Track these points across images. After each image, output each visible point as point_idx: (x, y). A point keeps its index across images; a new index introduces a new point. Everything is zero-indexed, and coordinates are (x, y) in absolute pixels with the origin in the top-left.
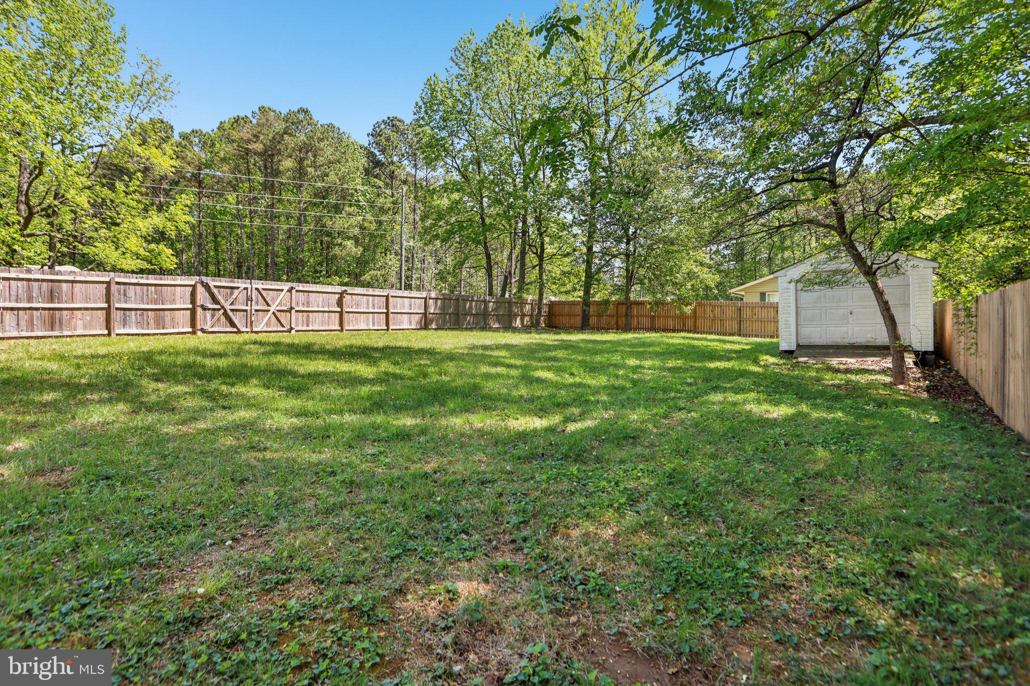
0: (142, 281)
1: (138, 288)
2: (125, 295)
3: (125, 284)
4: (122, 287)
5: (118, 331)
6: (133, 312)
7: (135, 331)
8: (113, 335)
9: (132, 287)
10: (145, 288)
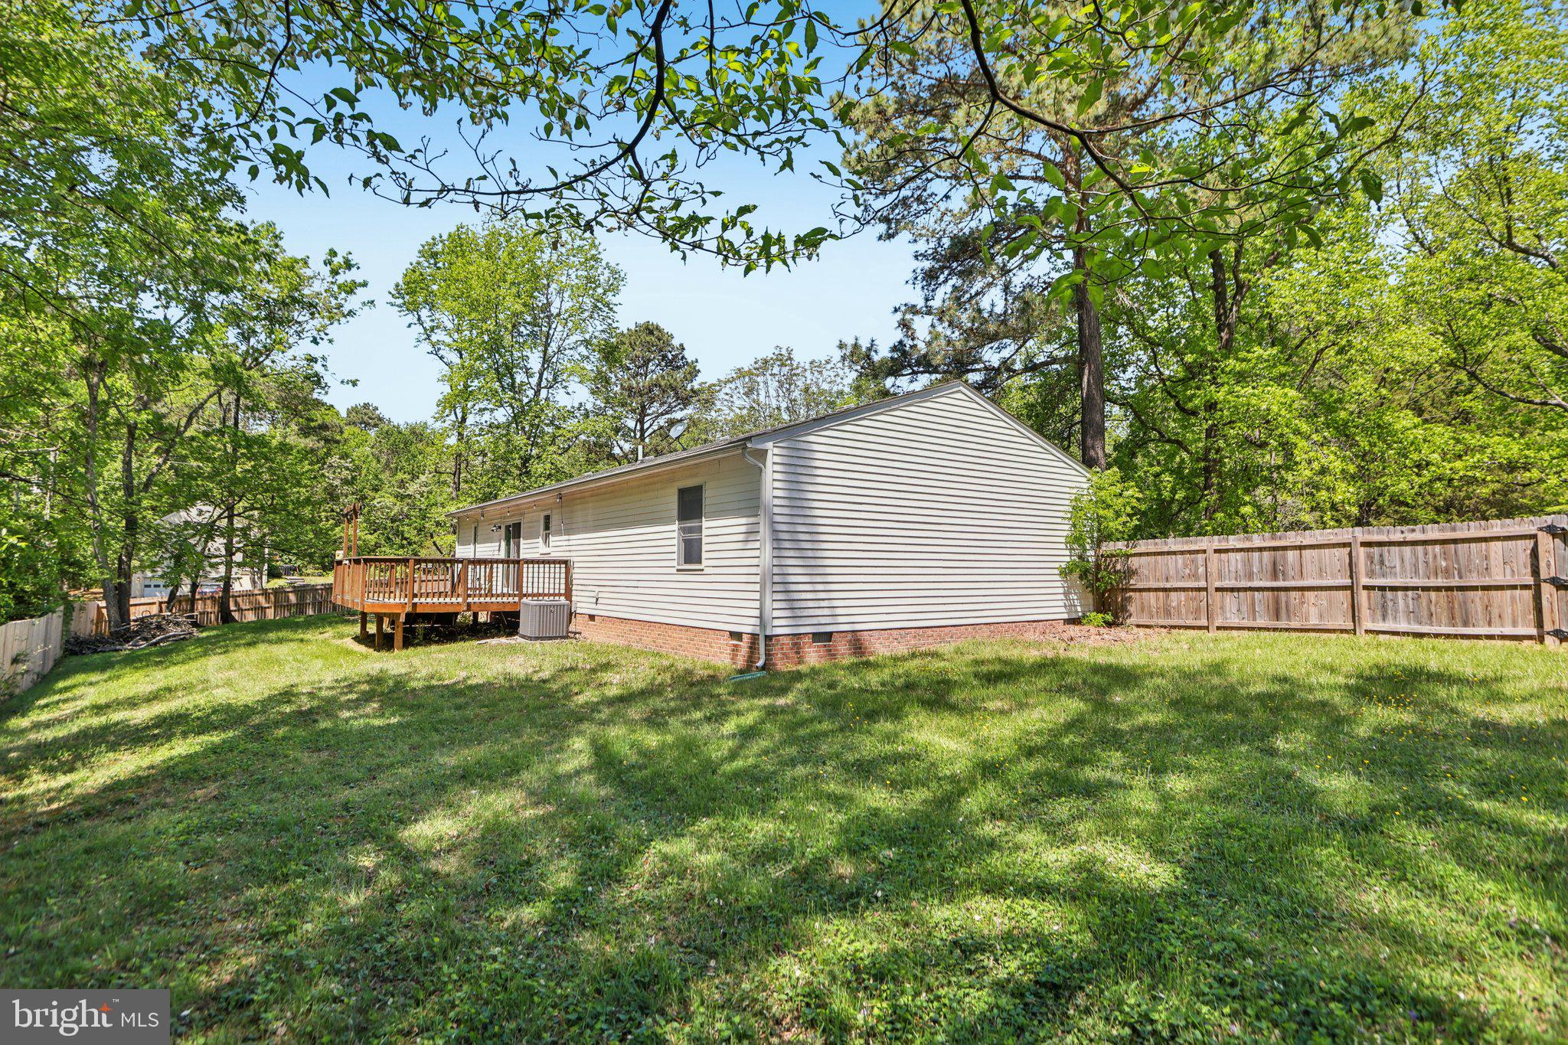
0: (1410, 537)
1: (1407, 550)
2: (1382, 563)
3: (1380, 544)
4: (1376, 550)
5: (1371, 626)
6: (1400, 594)
7: (1403, 626)
8: (1360, 632)
9: (1395, 549)
10: (1420, 549)
